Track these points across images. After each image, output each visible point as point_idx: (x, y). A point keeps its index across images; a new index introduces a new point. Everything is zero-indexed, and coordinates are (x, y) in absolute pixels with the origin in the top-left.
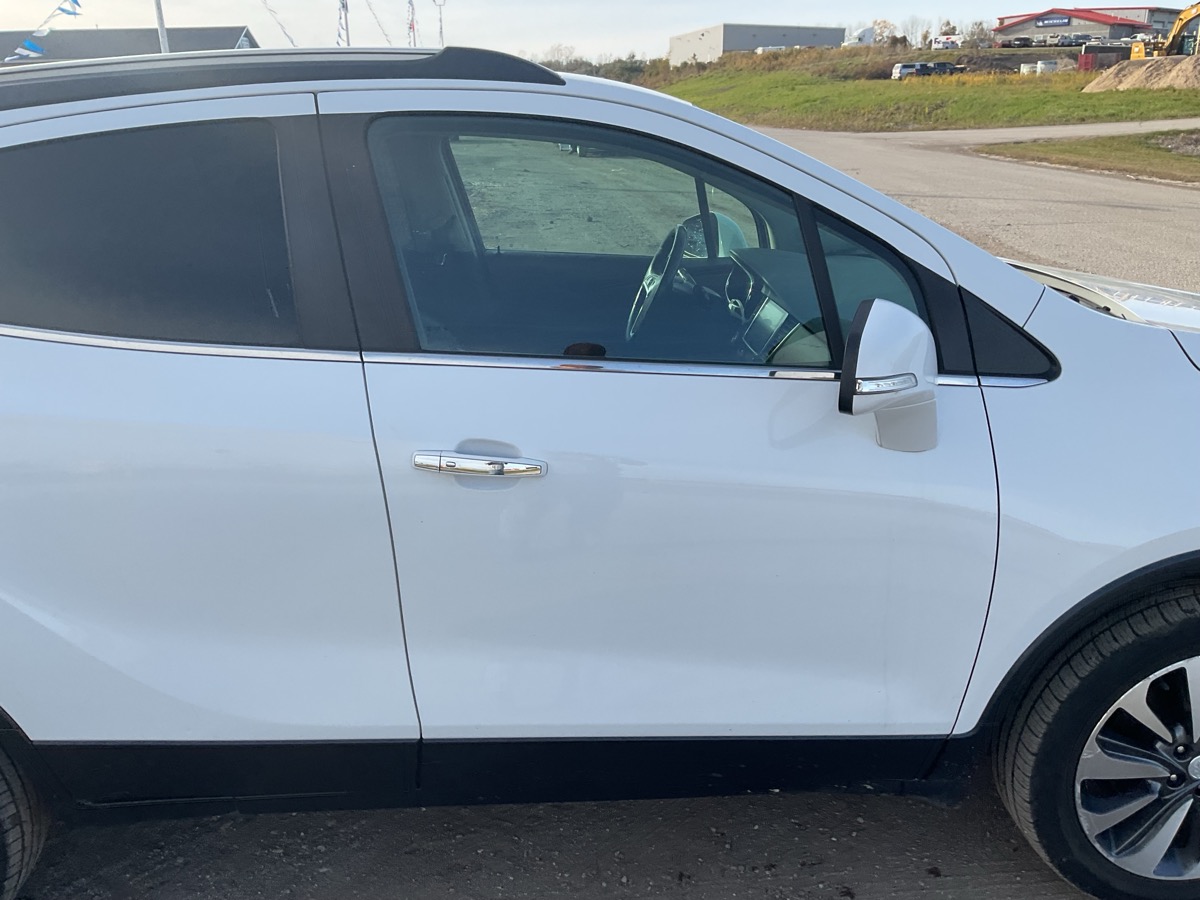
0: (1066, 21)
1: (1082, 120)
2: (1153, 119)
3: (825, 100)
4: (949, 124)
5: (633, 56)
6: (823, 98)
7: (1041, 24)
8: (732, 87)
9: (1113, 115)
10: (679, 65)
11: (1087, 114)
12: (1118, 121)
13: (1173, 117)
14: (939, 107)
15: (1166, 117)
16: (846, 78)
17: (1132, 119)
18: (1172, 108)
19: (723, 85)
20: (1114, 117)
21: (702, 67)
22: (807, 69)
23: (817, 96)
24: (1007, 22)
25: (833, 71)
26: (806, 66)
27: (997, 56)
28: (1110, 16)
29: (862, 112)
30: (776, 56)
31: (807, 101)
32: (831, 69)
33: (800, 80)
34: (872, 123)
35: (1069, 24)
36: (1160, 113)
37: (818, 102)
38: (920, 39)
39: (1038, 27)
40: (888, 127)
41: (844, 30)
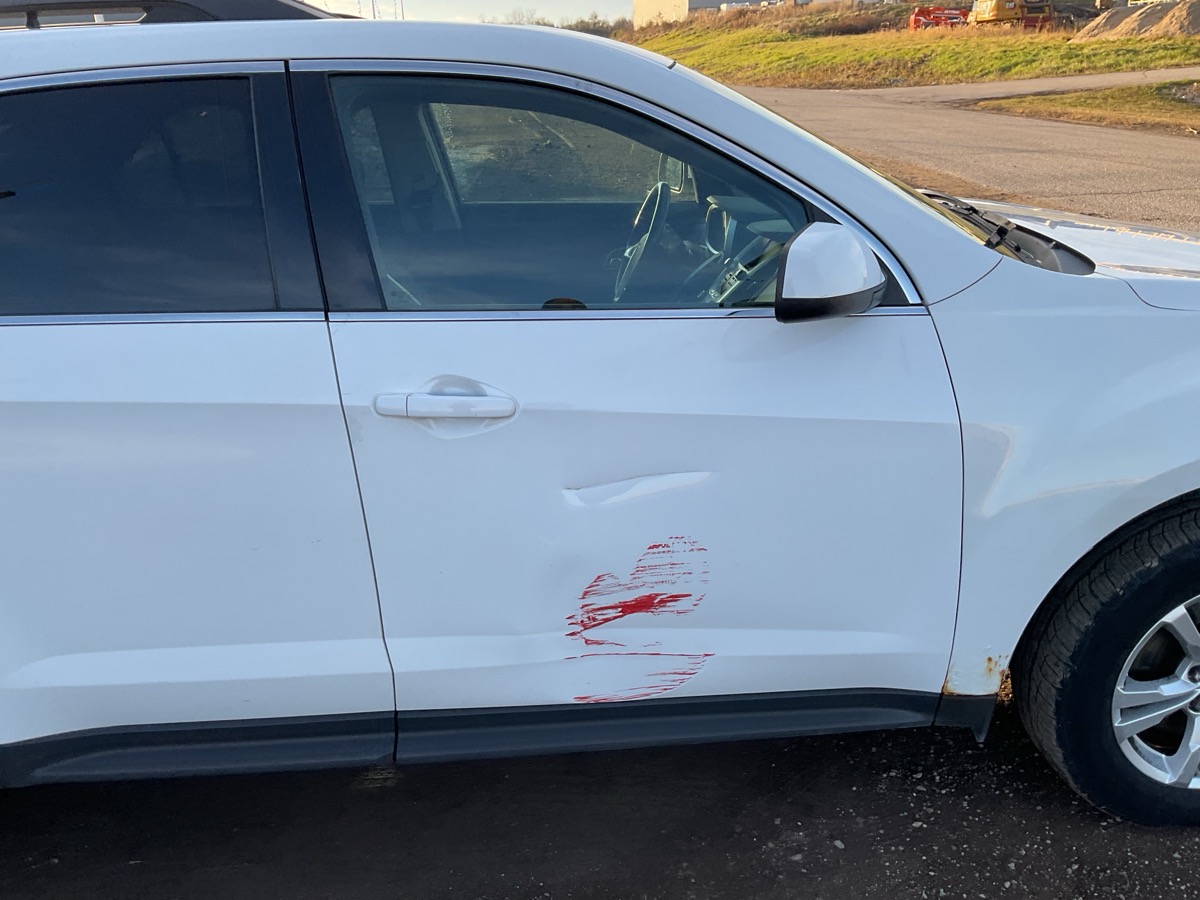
1: (1080, 72)
2: (1155, 68)
3: (800, 56)
4: (936, 79)
5: (596, 17)
6: (797, 55)
8: (700, 47)
10: (644, 25)
11: (1085, 65)
12: (1117, 72)
13: (1178, 66)
14: (922, 61)
15: (1168, 67)
16: (816, 34)
17: (1133, 69)
18: (1172, 57)
19: (691, 44)
20: (1114, 68)
21: (668, 26)
22: (776, 26)
23: (789, 53)
26: (776, 23)
29: (841, 68)
30: (742, 13)
31: (781, 59)
32: (801, 24)
33: (770, 37)
34: (852, 79)
36: (1162, 62)
37: (793, 59)
40: (873, 84)
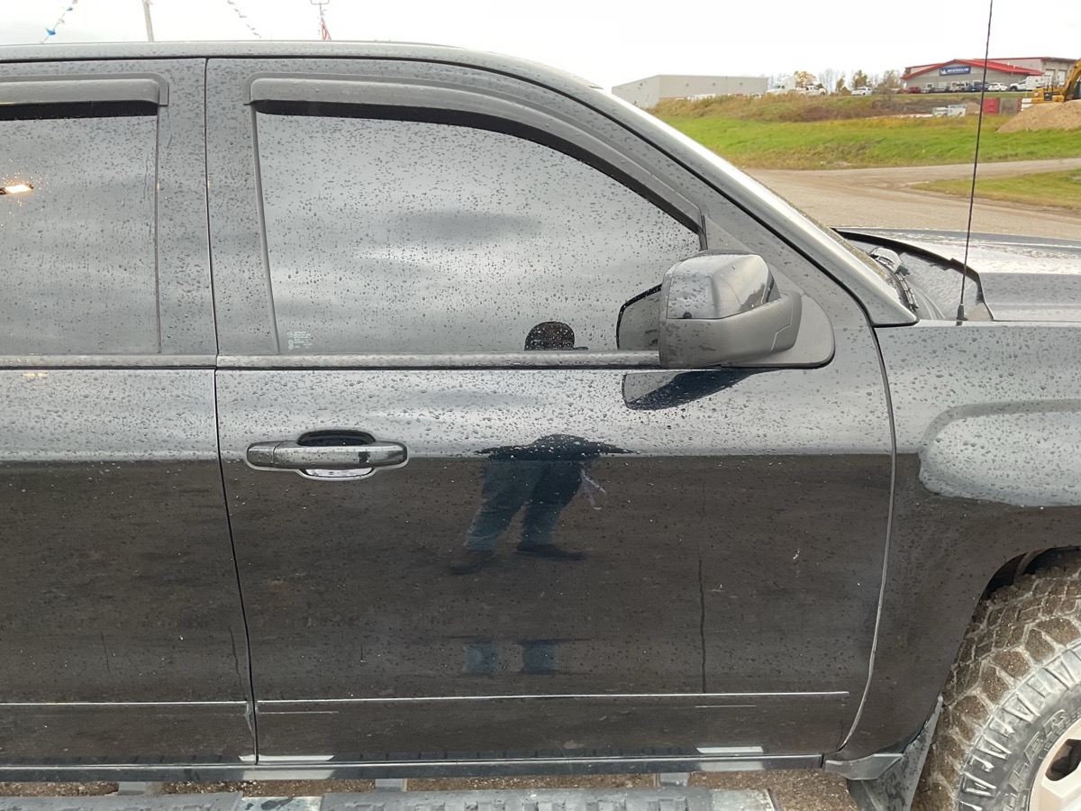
0: (967, 70)
1: (1004, 158)
2: (1070, 157)
3: (755, 141)
4: (879, 161)
6: (753, 139)
7: (944, 72)
9: (1031, 153)
11: (1007, 152)
12: (1038, 159)
14: (864, 147)
16: (772, 120)
17: (1052, 157)
20: (1031, 155)
22: (736, 114)
23: (748, 137)
24: (913, 72)
25: (760, 115)
26: (735, 111)
27: (908, 101)
28: (1007, 66)
29: (792, 151)
30: (706, 103)
31: (739, 142)
32: (758, 113)
33: (730, 123)
34: (805, 162)
35: (969, 72)
36: (1077, 151)
37: (749, 143)
38: (834, 87)
39: (941, 75)
40: (822, 165)
41: (767, 79)
